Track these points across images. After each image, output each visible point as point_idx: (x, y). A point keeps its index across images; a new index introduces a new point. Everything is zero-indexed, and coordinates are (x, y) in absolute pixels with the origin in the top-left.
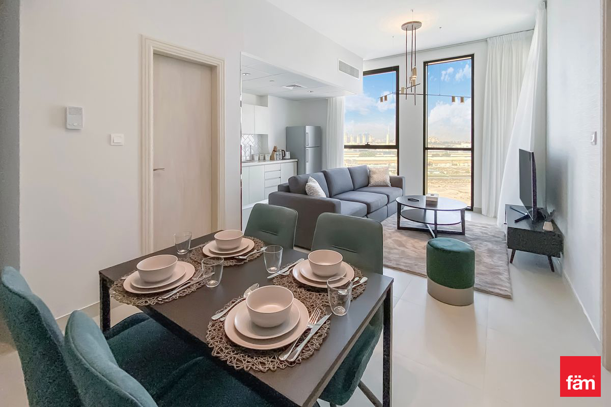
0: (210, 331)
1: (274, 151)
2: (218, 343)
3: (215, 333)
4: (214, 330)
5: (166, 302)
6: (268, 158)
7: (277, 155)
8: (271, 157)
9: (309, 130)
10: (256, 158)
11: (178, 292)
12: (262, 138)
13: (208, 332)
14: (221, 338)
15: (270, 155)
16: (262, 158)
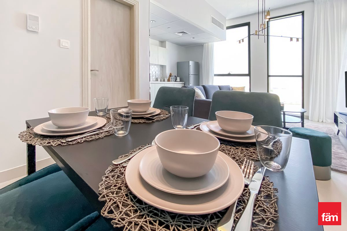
0: (107, 177)
1: (170, 76)
2: (115, 195)
3: (113, 181)
4: (113, 176)
5: (70, 144)
6: (166, 80)
7: (172, 78)
8: (168, 80)
9: (191, 63)
10: (159, 80)
11: (85, 137)
12: (163, 67)
13: (104, 179)
14: (120, 188)
15: (168, 78)
16: (162, 80)
